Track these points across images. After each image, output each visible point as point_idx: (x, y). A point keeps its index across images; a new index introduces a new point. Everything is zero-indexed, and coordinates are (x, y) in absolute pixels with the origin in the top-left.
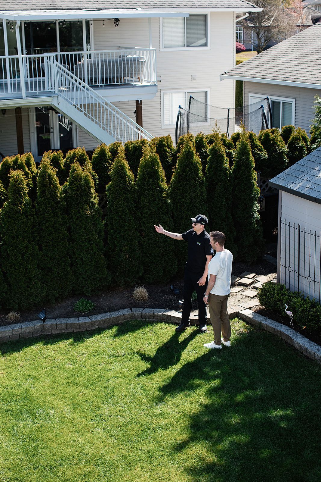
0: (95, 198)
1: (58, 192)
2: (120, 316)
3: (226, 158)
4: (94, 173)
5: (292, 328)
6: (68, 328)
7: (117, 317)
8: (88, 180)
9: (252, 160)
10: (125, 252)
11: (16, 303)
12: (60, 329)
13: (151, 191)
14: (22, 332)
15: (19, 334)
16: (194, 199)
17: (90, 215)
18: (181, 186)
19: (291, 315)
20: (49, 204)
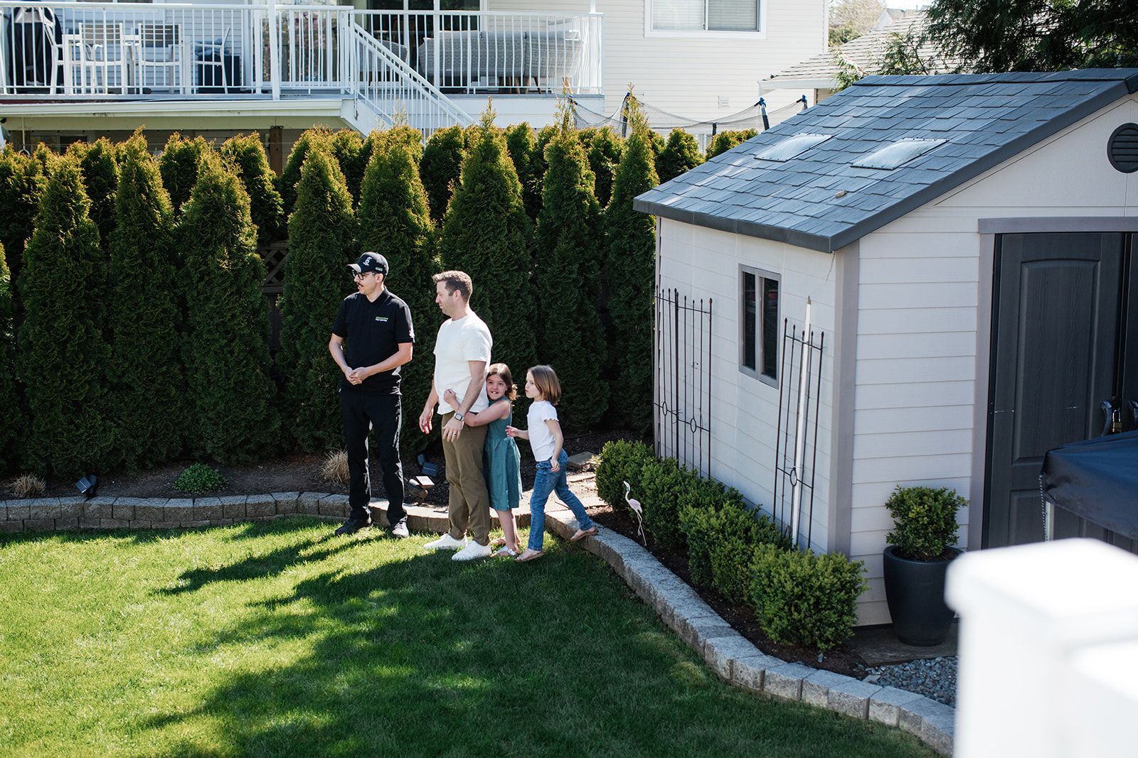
0: (249, 235)
1: (157, 211)
2: (268, 503)
3: (584, 172)
4: (273, 190)
5: (642, 545)
6: (138, 517)
7: (259, 504)
8: (232, 192)
9: (653, 180)
10: (316, 370)
11: (40, 457)
12: (121, 519)
13: (385, 229)
14: (30, 517)
15: (23, 521)
16: (493, 256)
17: (229, 269)
18: (464, 226)
19: (639, 511)
20: (134, 237)
